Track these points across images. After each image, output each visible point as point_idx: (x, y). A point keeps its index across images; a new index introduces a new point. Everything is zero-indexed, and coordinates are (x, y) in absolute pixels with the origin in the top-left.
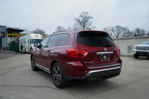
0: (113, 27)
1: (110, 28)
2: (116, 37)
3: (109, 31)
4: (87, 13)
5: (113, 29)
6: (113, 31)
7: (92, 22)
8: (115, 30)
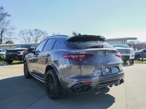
0: (31, 30)
1: (28, 31)
2: (35, 41)
3: (27, 34)
4: (2, 8)
5: (31, 32)
6: (31, 34)
7: (10, 21)
8: (33, 33)
